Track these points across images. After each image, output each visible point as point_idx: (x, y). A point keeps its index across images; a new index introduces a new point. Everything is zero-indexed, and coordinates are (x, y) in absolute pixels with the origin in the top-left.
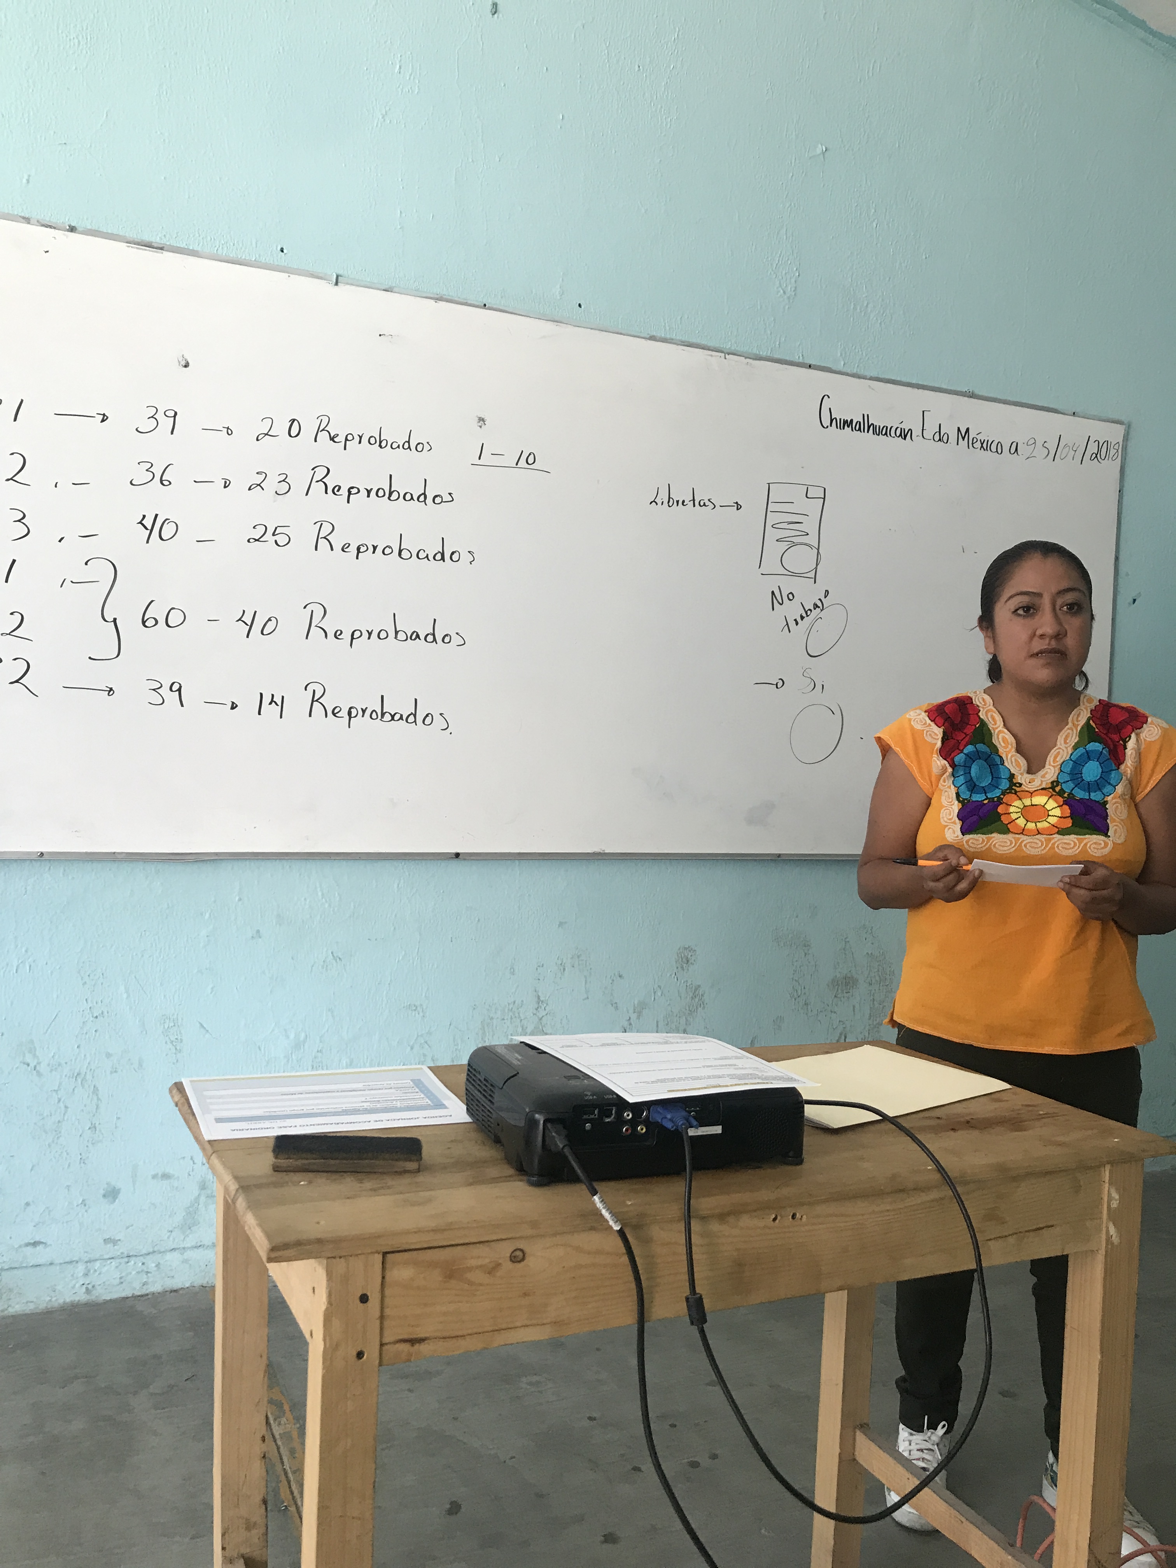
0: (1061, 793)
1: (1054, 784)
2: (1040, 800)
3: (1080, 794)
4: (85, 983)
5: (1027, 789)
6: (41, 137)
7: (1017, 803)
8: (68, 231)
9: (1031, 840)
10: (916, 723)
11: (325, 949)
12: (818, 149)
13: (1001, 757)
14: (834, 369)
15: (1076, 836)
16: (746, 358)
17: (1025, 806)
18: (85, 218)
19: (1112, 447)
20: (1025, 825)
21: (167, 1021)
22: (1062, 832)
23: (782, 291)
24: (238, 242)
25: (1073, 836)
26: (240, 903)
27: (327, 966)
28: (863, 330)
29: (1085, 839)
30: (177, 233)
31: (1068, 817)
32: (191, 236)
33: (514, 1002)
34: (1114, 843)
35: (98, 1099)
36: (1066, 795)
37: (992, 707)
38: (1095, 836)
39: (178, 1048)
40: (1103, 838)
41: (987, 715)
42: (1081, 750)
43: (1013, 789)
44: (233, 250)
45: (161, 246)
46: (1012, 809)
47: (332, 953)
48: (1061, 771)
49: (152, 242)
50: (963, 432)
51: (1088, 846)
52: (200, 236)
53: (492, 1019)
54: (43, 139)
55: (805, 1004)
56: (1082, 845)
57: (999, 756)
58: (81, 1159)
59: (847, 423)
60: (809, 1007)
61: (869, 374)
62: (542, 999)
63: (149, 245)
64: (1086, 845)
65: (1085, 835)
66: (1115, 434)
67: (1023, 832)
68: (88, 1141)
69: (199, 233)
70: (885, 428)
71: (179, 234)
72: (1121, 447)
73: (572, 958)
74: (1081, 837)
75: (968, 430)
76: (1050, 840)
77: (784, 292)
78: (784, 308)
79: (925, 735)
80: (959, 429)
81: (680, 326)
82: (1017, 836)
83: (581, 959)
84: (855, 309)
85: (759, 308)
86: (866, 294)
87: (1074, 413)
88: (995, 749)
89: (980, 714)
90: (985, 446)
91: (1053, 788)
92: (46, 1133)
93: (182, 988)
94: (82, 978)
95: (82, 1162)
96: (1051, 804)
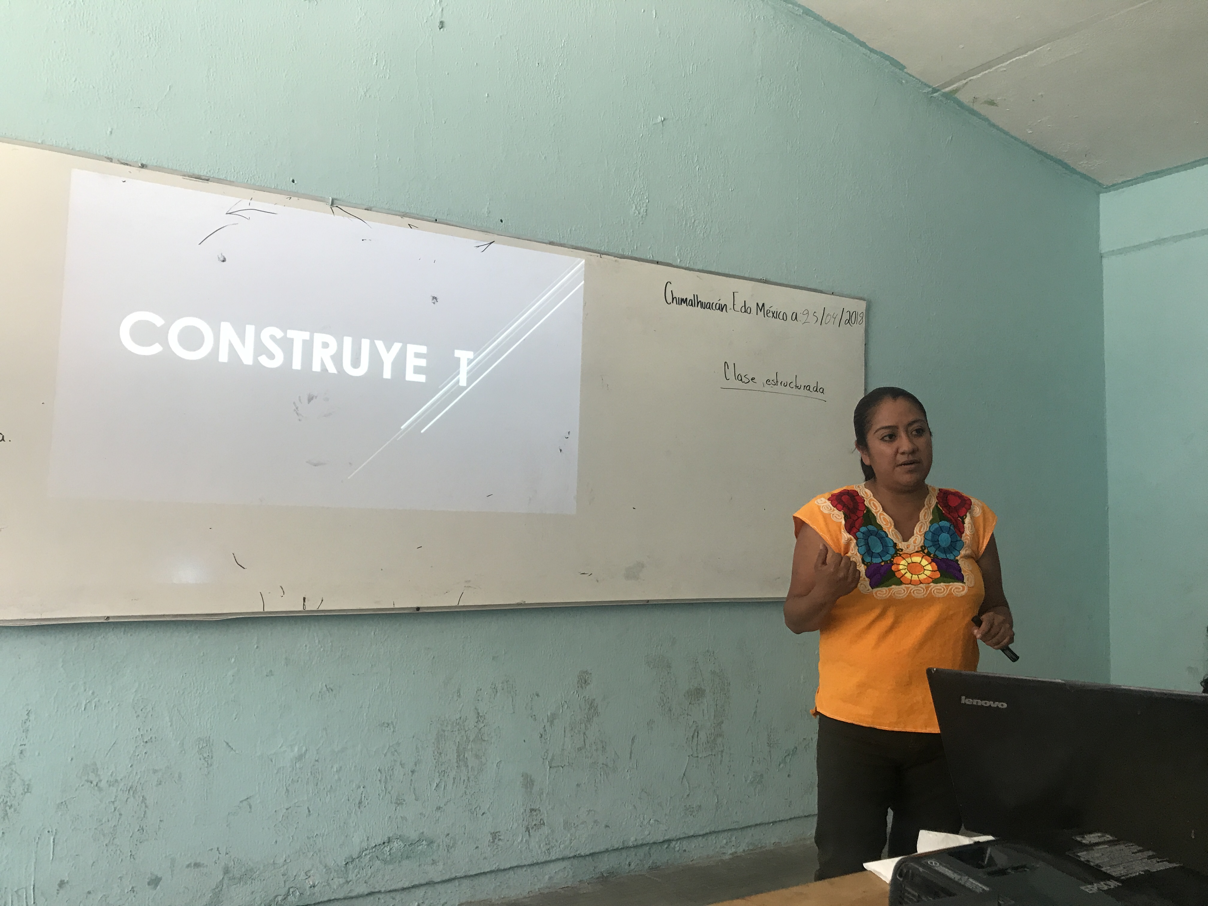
0: (928, 554)
1: (923, 548)
2: (917, 559)
3: (941, 556)
4: (138, 716)
5: (906, 552)
6: (121, 102)
7: (903, 562)
8: (140, 167)
9: (917, 588)
10: (824, 509)
11: (321, 683)
12: (658, 119)
13: (885, 532)
14: (673, 264)
15: (944, 584)
16: (615, 257)
17: (908, 564)
18: (152, 159)
19: (859, 315)
20: (911, 577)
21: (202, 742)
22: (936, 581)
23: (637, 212)
24: (262, 176)
25: (942, 584)
26: (257, 650)
27: (322, 695)
28: (692, 238)
29: (951, 585)
30: (219, 169)
31: (937, 571)
32: (229, 171)
33: (460, 718)
34: (968, 587)
35: (146, 807)
36: (932, 556)
37: (872, 497)
38: (956, 583)
39: (209, 762)
40: (961, 584)
41: (870, 504)
42: (936, 526)
43: (898, 553)
44: (258, 181)
45: (207, 178)
46: (901, 567)
47: (326, 686)
48: (926, 539)
49: (201, 176)
50: (760, 306)
51: (953, 590)
52: (235, 171)
53: (444, 731)
54: (123, 103)
55: (669, 710)
56: (949, 590)
57: (884, 531)
58: (131, 855)
59: (683, 301)
60: (672, 712)
61: (696, 268)
62: (481, 714)
63: (199, 178)
64: (951, 589)
65: (949, 583)
66: (861, 307)
67: (911, 582)
68: (137, 841)
69: (234, 169)
70: (709, 304)
71: (220, 170)
72: (864, 314)
73: (502, 683)
74: (947, 584)
75: (763, 305)
76: (928, 587)
77: (639, 213)
78: (639, 223)
79: (832, 517)
80: (757, 304)
81: (570, 236)
82: (907, 585)
83: (508, 683)
84: (686, 224)
85: (622, 223)
86: (693, 215)
87: (833, 293)
88: (880, 527)
89: (865, 503)
90: (775, 315)
91: (923, 551)
92: (104, 835)
93: (213, 716)
94: (136, 712)
95: (132, 857)
96: (924, 562)
